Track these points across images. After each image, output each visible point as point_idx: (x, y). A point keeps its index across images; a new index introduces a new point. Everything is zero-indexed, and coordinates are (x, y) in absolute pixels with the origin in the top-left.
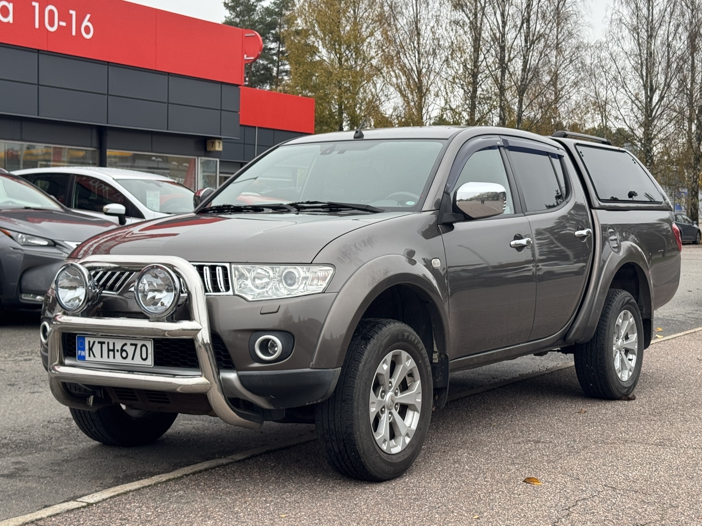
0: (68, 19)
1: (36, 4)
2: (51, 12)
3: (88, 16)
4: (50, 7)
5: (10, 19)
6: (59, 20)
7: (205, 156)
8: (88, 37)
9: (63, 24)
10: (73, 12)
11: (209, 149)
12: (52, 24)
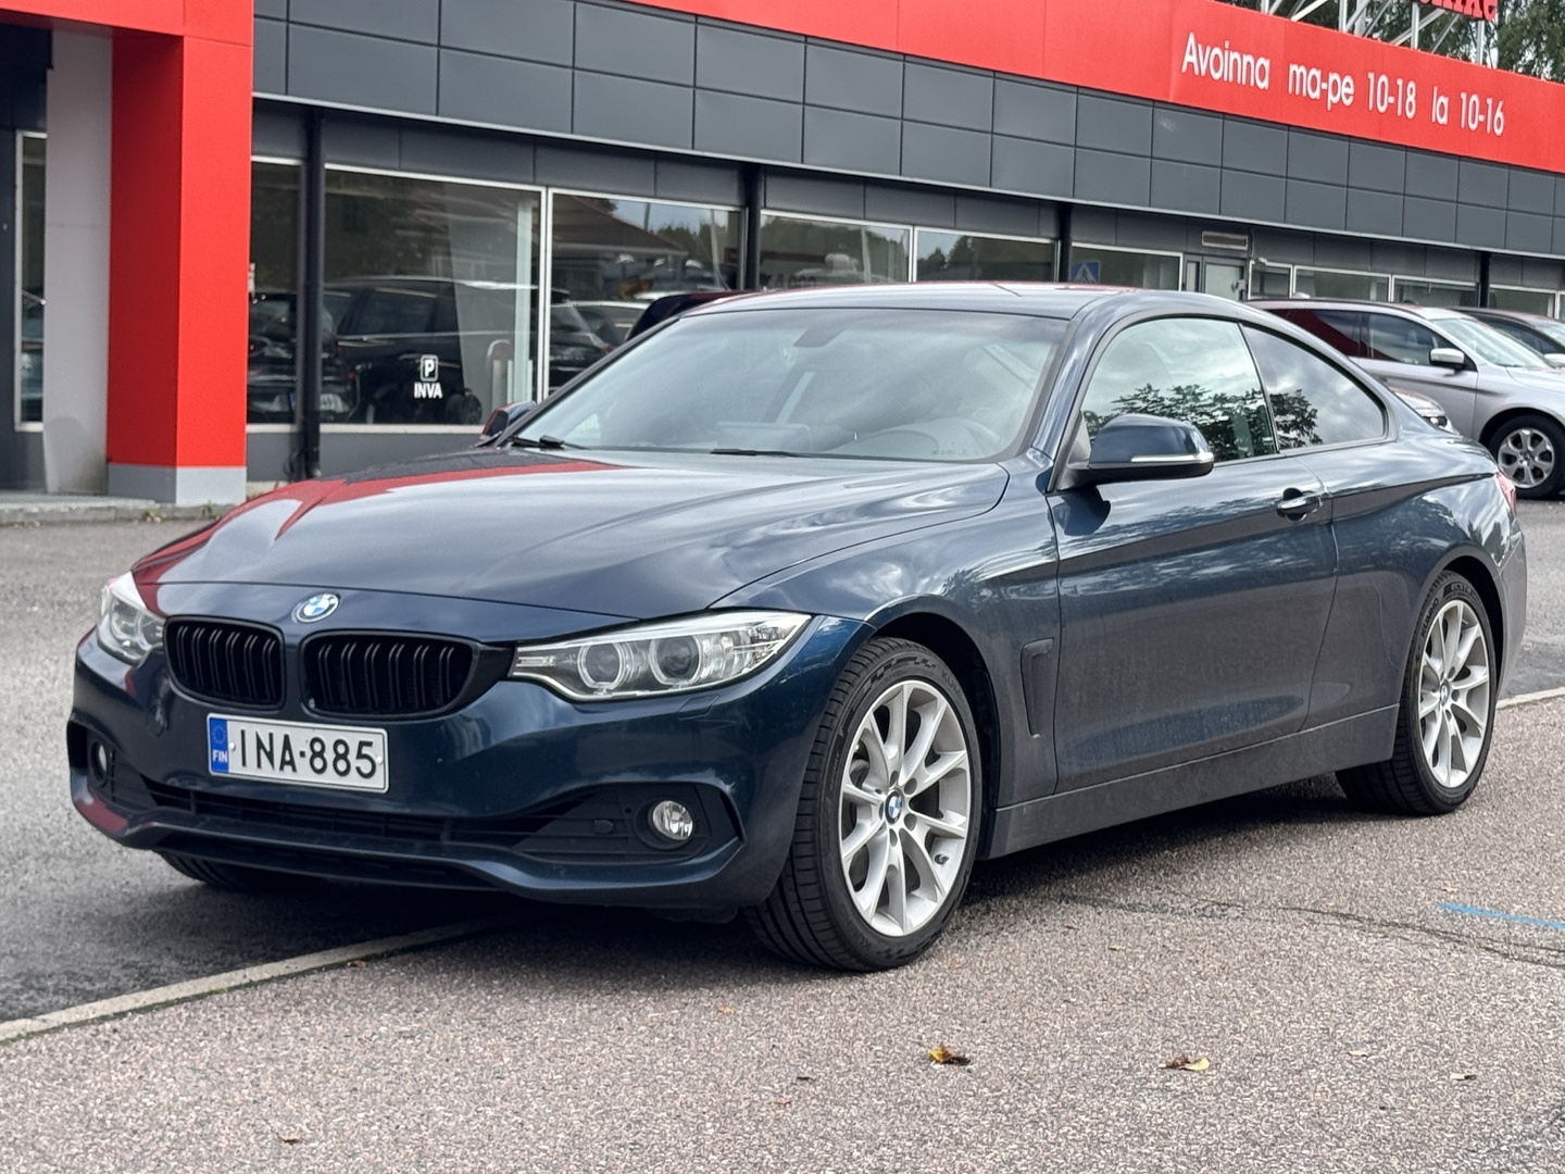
0: (1483, 111)
1: (1464, 96)
2: (1474, 102)
3: (1501, 104)
4: (1475, 98)
5: (1443, 120)
6: (1480, 113)
8: (1498, 132)
9: (1482, 118)
10: (1489, 101)
12: (1473, 121)
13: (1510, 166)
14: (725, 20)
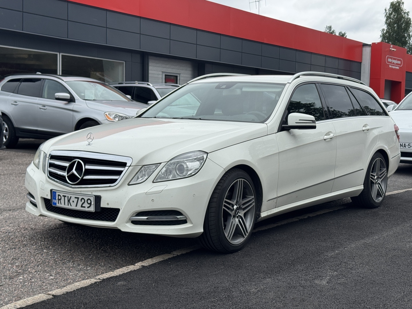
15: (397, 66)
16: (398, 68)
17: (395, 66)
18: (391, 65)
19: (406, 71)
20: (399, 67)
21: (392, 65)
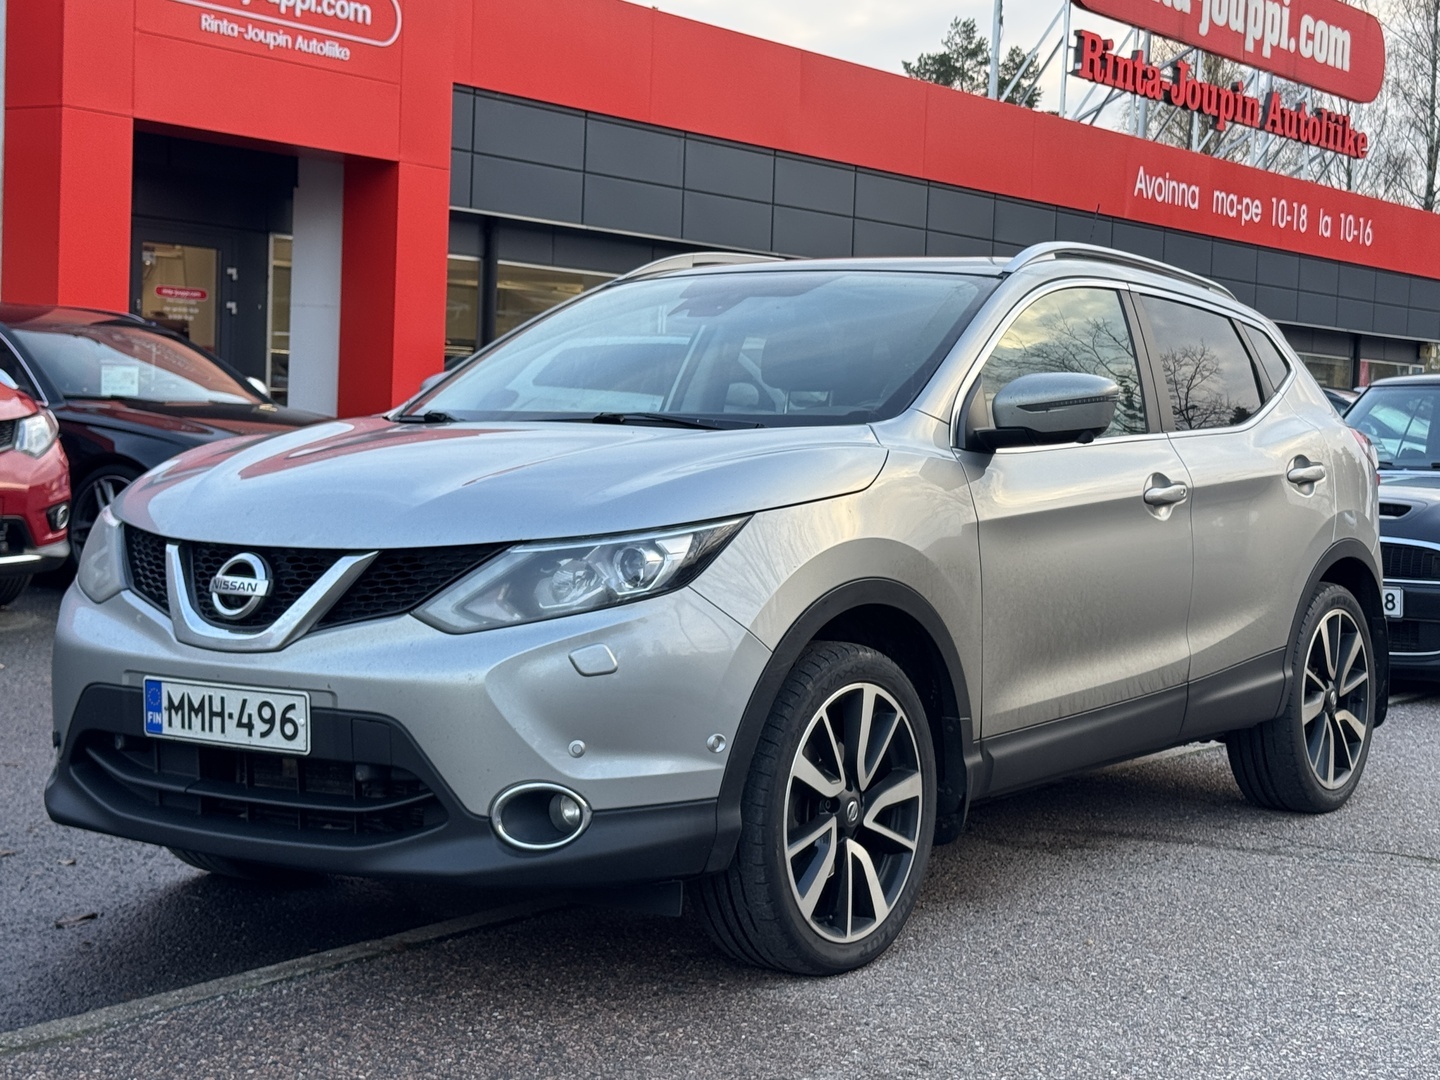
0: (1357, 227)
1: (1342, 216)
2: (1351, 221)
3: (1370, 222)
4: (1351, 217)
6: (1355, 229)
7: (1416, 363)
8: (1368, 243)
9: (1356, 233)
10: (1361, 220)
11: (1421, 355)
13: (1377, 269)
14: (797, 154)
15: (322, 38)
16: (333, 50)
17: (293, 33)
18: (220, 16)
19: (459, 87)
20: (343, 43)
21: (243, 22)
